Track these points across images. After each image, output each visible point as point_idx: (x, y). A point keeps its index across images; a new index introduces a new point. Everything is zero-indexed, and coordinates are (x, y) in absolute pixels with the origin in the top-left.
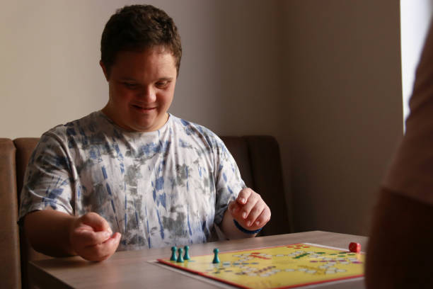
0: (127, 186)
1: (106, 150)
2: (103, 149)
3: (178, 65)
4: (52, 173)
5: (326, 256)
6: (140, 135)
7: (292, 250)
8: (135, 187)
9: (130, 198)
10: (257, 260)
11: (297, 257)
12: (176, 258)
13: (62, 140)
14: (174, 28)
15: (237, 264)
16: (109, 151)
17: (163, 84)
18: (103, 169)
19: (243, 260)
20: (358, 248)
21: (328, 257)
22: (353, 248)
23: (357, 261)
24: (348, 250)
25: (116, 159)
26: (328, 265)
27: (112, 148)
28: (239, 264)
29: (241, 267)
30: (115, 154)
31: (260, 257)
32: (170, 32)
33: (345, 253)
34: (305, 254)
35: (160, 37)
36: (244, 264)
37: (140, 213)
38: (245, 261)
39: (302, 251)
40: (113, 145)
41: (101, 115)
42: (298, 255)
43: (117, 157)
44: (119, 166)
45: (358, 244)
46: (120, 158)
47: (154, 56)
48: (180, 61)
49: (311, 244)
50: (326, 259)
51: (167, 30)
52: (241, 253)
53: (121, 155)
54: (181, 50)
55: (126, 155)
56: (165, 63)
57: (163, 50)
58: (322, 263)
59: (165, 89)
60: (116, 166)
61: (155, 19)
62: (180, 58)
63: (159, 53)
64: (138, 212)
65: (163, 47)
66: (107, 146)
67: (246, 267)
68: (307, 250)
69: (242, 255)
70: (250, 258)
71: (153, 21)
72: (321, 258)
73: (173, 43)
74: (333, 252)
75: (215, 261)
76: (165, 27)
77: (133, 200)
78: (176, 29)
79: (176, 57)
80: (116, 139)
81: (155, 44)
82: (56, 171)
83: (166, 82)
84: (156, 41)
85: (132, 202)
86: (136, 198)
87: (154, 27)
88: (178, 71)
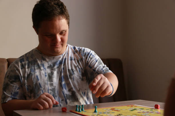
0: (48, 82)
1: (38, 67)
2: (37, 67)
3: (68, 23)
4: (13, 84)
5: (145, 110)
6: (54, 58)
7: (129, 107)
8: (52, 83)
9: (50, 88)
10: (113, 111)
11: (132, 111)
12: (78, 110)
13: (17, 67)
14: (64, 7)
15: (105, 113)
16: (39, 68)
17: (63, 33)
18: (37, 76)
19: (107, 111)
20: (159, 107)
21: (145, 111)
22: (156, 107)
23: (159, 112)
24: (154, 108)
25: (43, 71)
26: (146, 114)
27: (40, 66)
28: (106, 113)
29: (107, 114)
30: (42, 68)
31: (115, 110)
32: (63, 9)
33: (153, 109)
34: (135, 109)
35: (59, 12)
36: (108, 113)
37: (55, 94)
38: (109, 112)
39: (133, 108)
40: (41, 64)
41: (36, 51)
42: (132, 110)
43: (43, 70)
44: (44, 74)
45: (159, 105)
46: (44, 70)
47: (58, 21)
48: (69, 21)
49: (137, 105)
50: (144, 112)
51: (62, 8)
52: (106, 108)
53: (45, 69)
54: (69, 16)
55: (47, 68)
56: (63, 23)
57: (61, 18)
58: (143, 113)
59: (64, 35)
60: (43, 74)
61: (55, 4)
62: (69, 20)
63: (59, 19)
64: (54, 94)
65: (61, 16)
66: (38, 65)
67: (109, 114)
68: (136, 108)
69: (107, 109)
70: (111, 110)
71: (55, 5)
72: (142, 111)
73: (65, 14)
74: (148, 108)
75: (95, 112)
76: (61, 7)
77: (51, 89)
78: (65, 7)
79: (67, 20)
80: (42, 61)
81: (57, 16)
82: (14, 83)
83: (64, 32)
84: (57, 14)
85: (51, 90)
86: (53, 87)
87: (55, 8)
88: (69, 25)
